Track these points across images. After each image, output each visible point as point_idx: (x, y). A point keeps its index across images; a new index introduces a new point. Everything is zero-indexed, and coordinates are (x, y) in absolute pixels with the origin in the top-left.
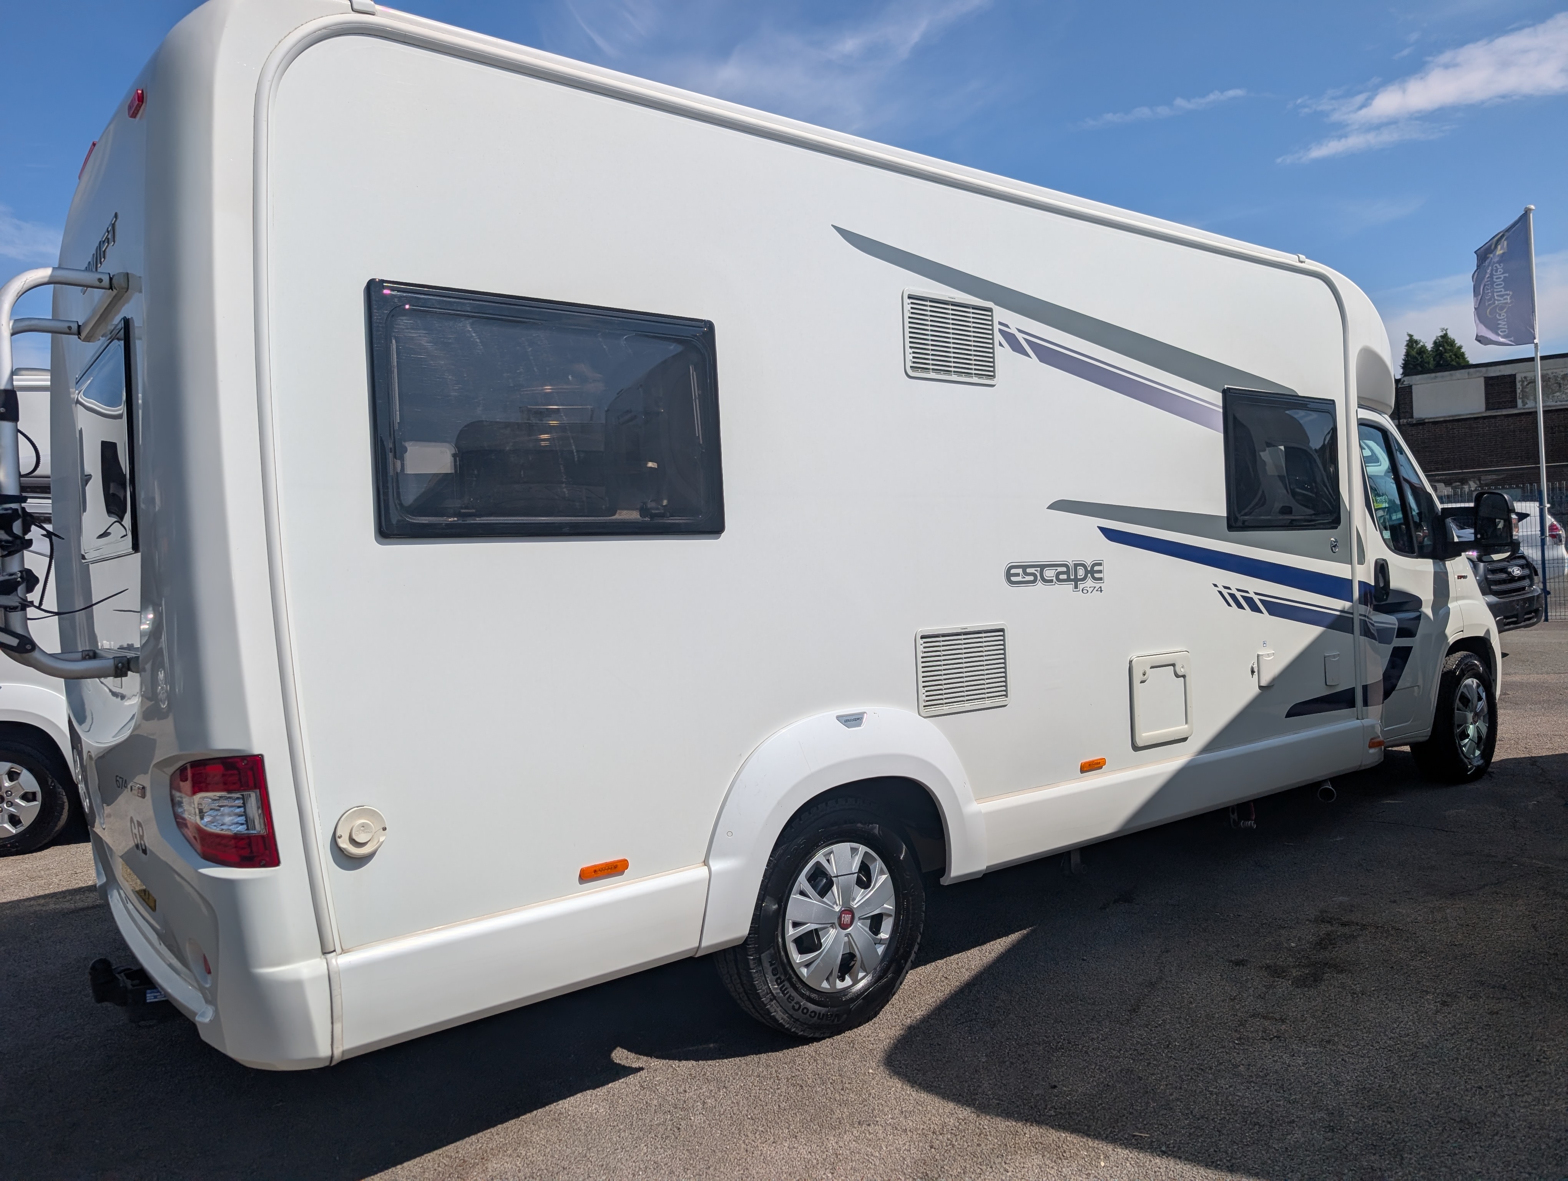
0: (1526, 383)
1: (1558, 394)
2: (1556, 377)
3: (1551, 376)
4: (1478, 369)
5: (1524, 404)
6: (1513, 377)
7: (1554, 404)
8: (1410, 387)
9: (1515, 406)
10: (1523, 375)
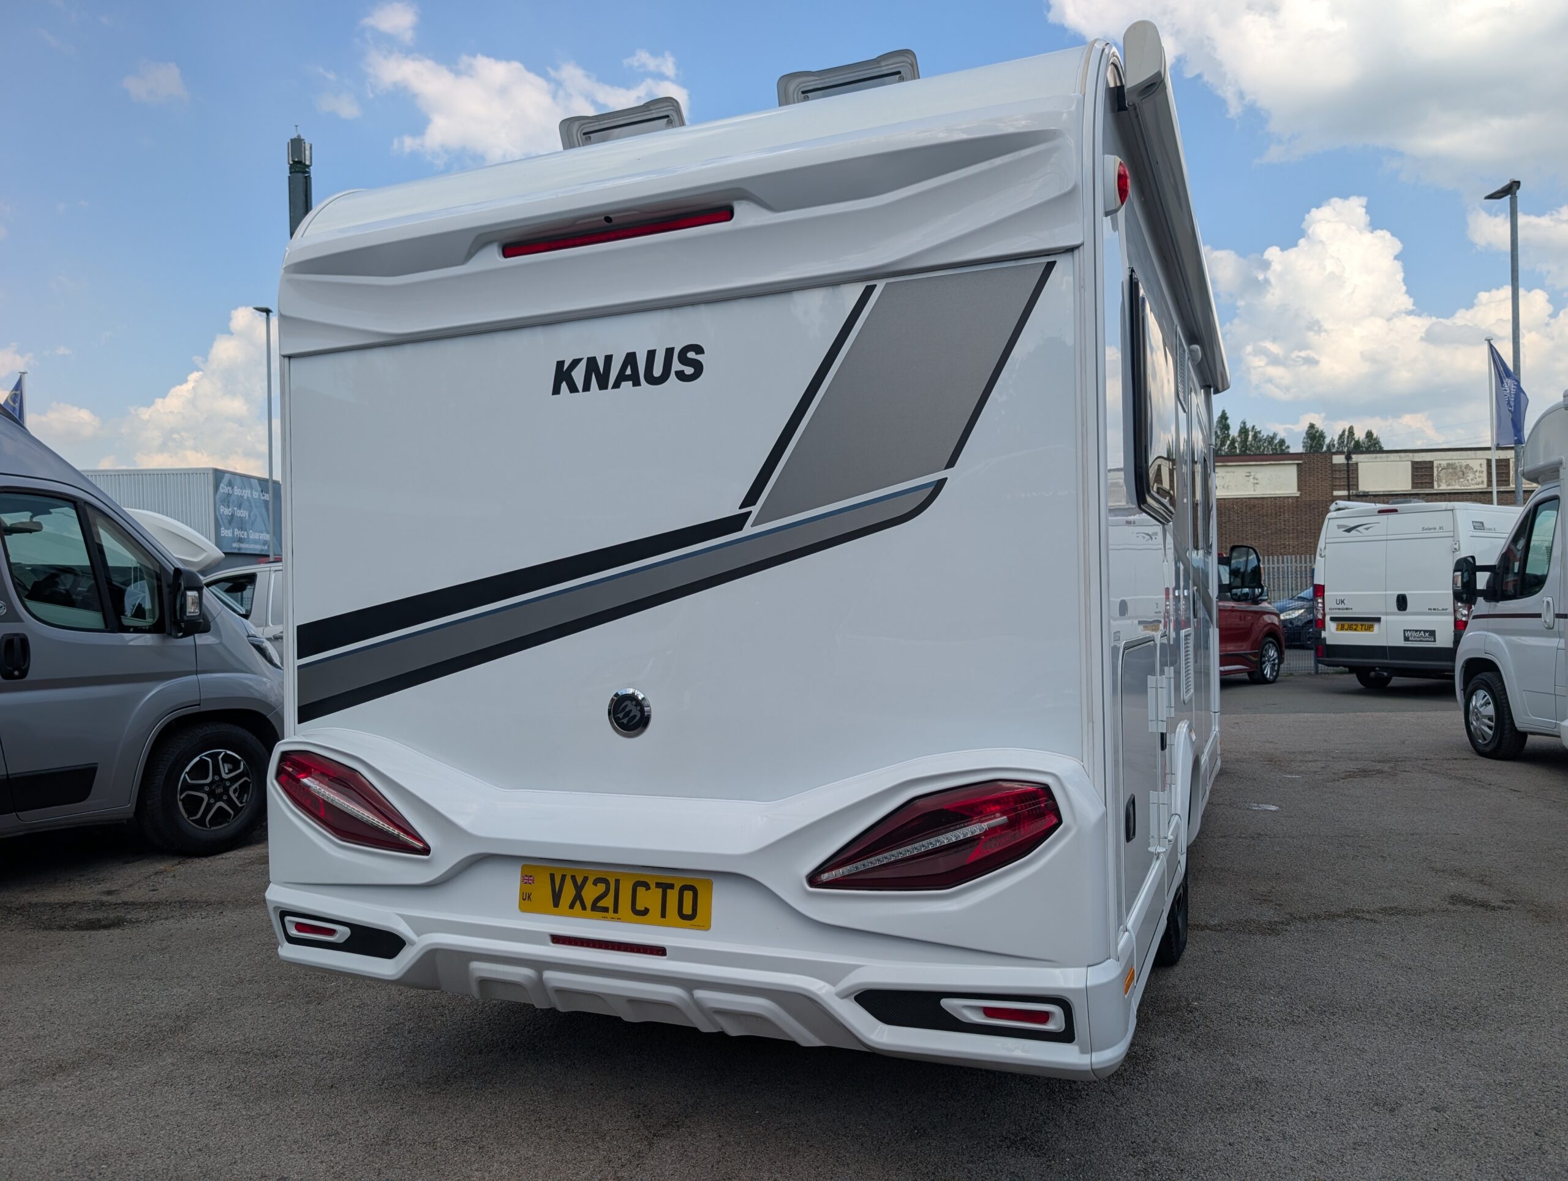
0: (1440, 469)
1: (1462, 480)
2: (1461, 466)
3: (1458, 465)
4: (1407, 454)
5: (1439, 486)
6: (1432, 463)
7: (1459, 488)
8: (1357, 464)
9: (1432, 487)
10: (1439, 462)
